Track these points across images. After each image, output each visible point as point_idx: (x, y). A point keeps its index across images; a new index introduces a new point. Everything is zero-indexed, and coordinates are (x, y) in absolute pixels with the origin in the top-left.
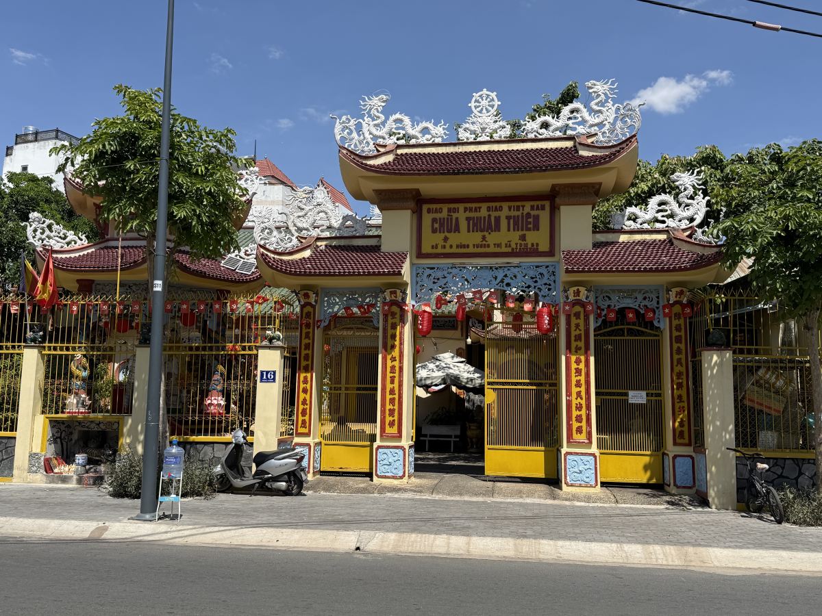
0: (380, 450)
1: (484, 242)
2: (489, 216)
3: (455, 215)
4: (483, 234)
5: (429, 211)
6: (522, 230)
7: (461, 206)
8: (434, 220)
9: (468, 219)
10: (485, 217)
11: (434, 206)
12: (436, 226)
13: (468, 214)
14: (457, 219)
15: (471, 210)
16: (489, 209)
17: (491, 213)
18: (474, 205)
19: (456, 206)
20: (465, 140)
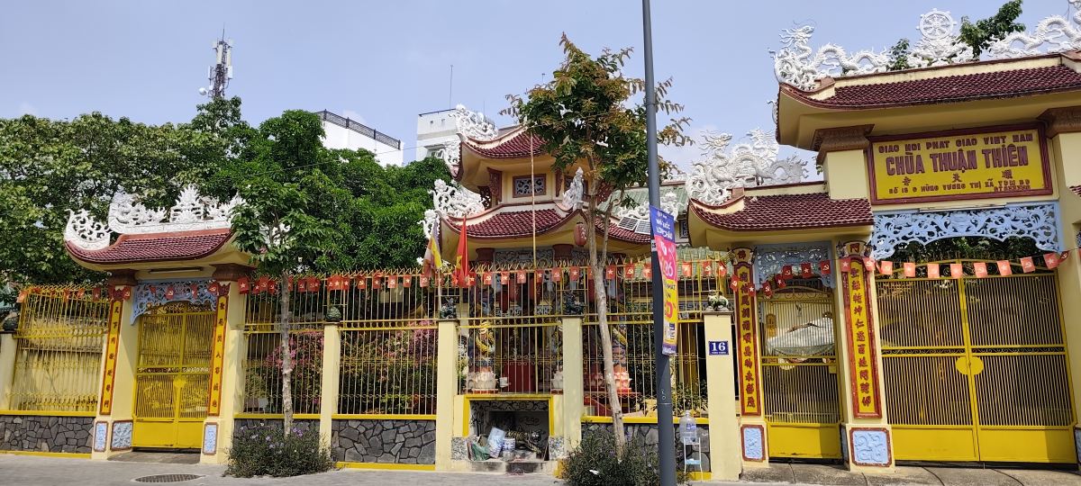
0: (855, 433)
1: (957, 182)
2: (961, 151)
3: (915, 153)
4: (955, 172)
5: (881, 150)
6: (1006, 166)
7: (923, 143)
8: (889, 161)
9: (932, 156)
10: (954, 154)
11: (888, 144)
12: (893, 166)
13: (932, 151)
14: (919, 157)
15: (935, 146)
16: (959, 143)
17: (962, 147)
18: (939, 140)
19: (915, 142)
20: (917, 67)
